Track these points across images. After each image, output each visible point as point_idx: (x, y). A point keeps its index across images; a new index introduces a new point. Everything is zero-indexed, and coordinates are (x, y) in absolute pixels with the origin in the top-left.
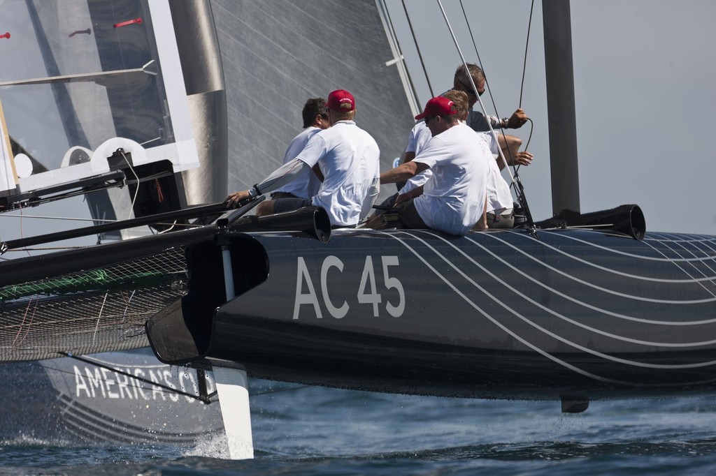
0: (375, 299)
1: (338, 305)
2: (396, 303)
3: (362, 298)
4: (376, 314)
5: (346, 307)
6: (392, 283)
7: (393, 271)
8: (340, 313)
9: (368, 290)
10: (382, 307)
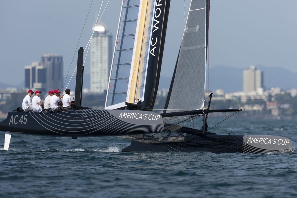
0: (22, 121)
1: (16, 122)
2: (25, 122)
3: (20, 121)
4: (22, 124)
5: (17, 123)
6: (25, 119)
7: (26, 117)
8: (16, 124)
9: (21, 120)
10: (23, 123)
